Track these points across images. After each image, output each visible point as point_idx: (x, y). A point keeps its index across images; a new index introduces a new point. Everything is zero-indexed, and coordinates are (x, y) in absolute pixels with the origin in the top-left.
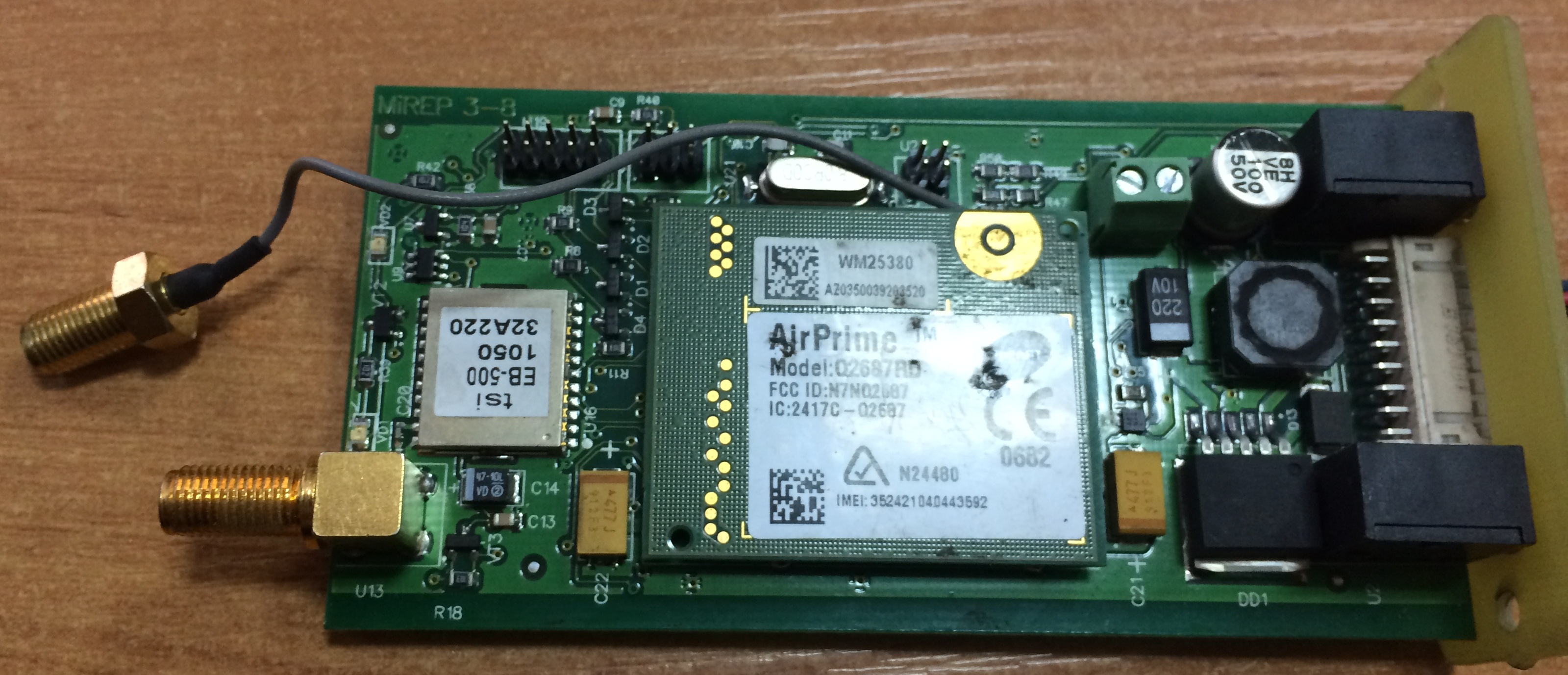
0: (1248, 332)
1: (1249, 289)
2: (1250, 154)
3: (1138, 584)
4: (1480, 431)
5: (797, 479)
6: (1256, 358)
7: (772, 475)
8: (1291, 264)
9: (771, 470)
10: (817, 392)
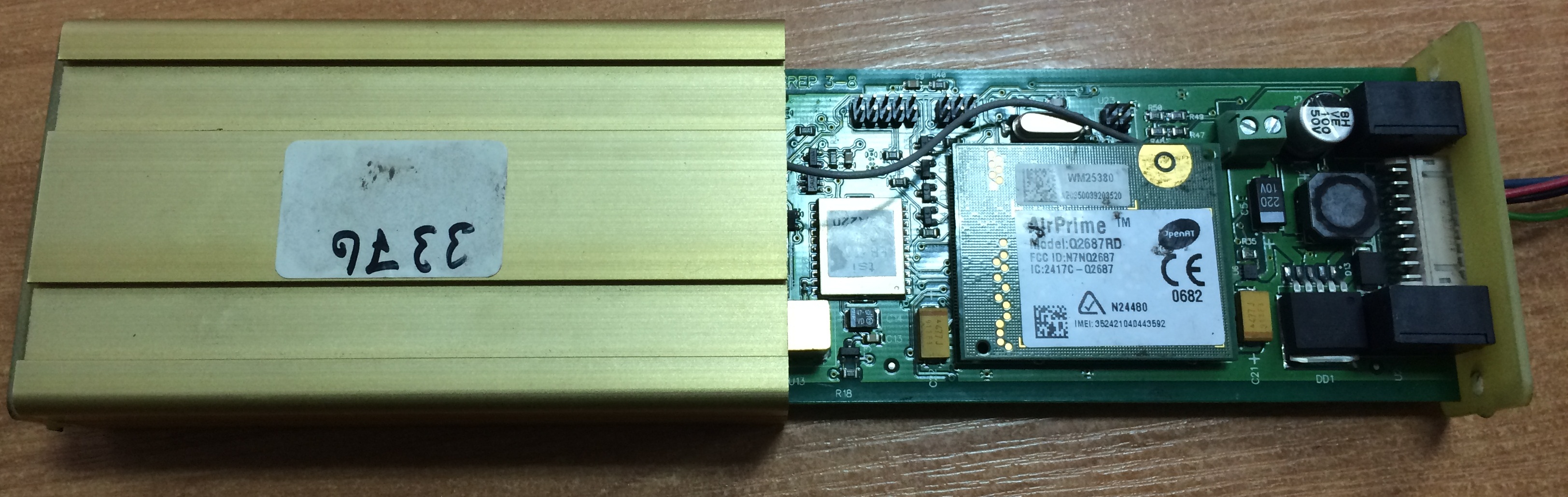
0: (1321, 217)
1: (1321, 190)
2: (1322, 109)
3: (1255, 371)
4: (1462, 274)
5: (1050, 311)
6: (1326, 233)
7: (1035, 309)
8: (1347, 174)
9: (1035, 306)
10: (1059, 259)
